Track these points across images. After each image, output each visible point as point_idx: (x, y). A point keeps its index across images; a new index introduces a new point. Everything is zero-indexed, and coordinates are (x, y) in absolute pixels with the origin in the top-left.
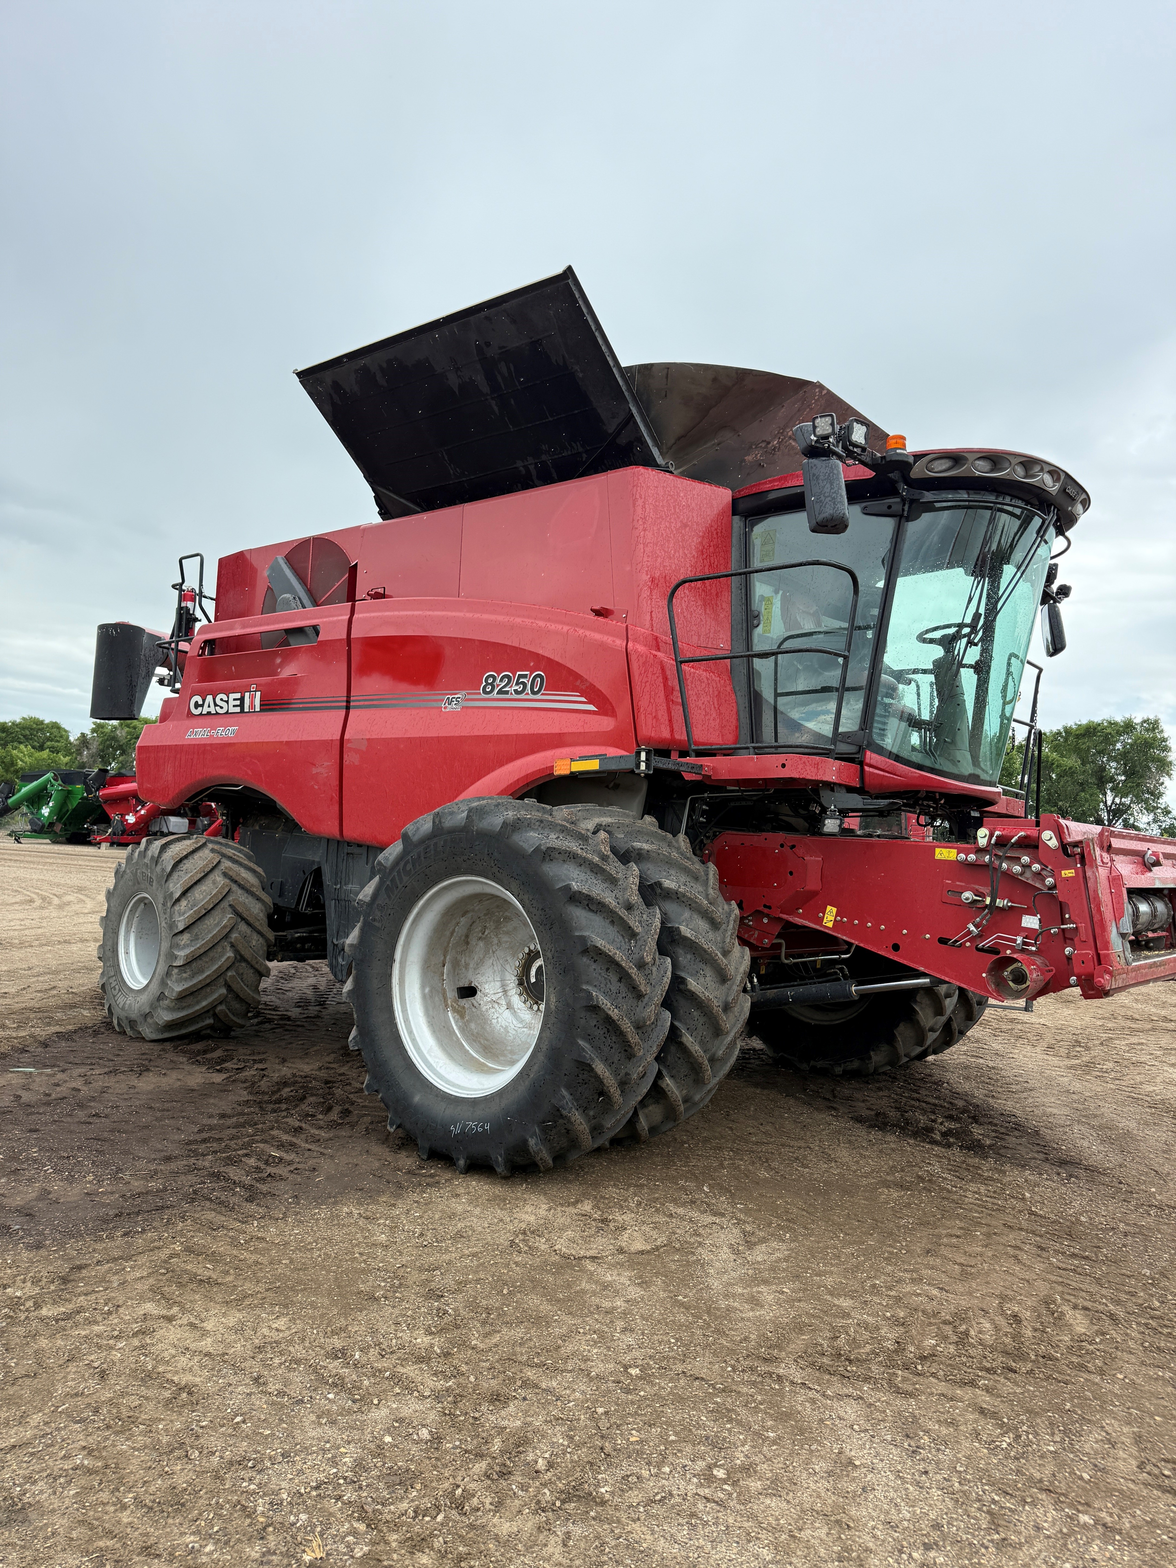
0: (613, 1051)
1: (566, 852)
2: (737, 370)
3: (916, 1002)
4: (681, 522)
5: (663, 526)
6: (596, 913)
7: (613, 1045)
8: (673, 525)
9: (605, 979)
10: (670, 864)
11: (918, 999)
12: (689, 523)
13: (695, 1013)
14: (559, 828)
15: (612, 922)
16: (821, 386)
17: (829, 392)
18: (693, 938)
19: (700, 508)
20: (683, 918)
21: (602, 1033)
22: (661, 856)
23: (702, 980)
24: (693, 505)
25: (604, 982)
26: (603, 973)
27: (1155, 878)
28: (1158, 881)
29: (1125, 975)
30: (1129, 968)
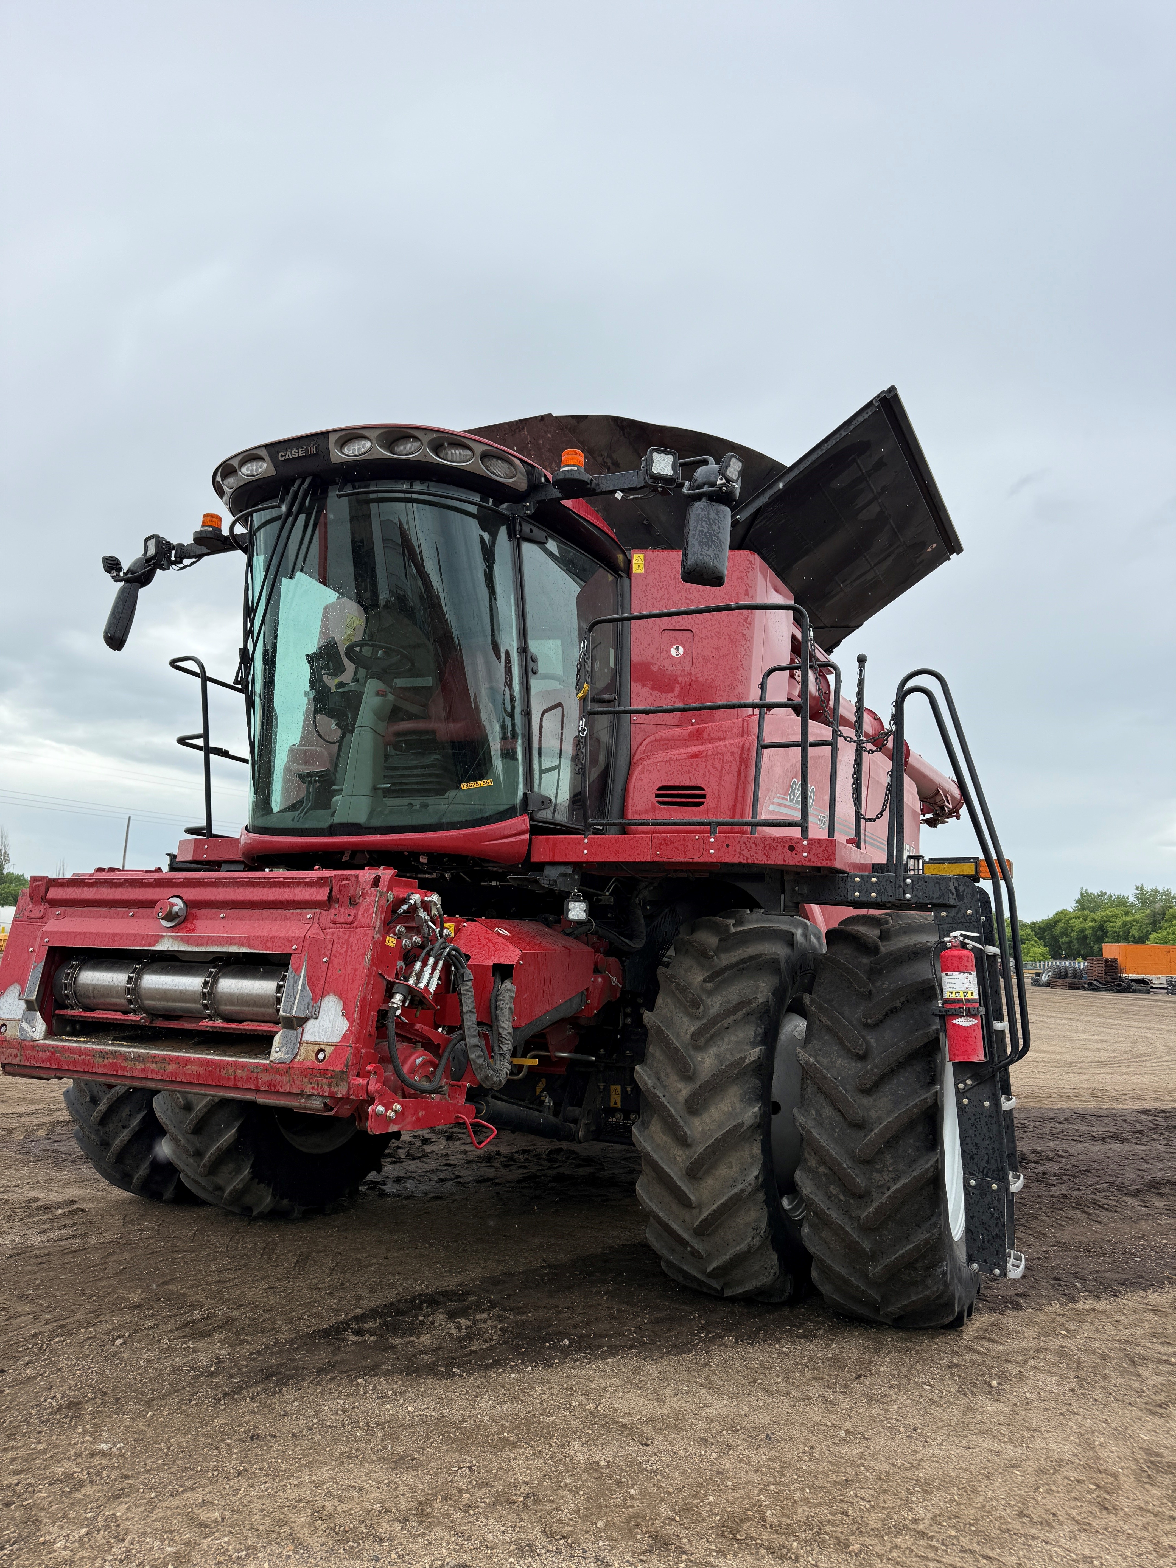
27: (163, 936)
28: (171, 941)
29: (16, 1051)
30: (27, 1043)
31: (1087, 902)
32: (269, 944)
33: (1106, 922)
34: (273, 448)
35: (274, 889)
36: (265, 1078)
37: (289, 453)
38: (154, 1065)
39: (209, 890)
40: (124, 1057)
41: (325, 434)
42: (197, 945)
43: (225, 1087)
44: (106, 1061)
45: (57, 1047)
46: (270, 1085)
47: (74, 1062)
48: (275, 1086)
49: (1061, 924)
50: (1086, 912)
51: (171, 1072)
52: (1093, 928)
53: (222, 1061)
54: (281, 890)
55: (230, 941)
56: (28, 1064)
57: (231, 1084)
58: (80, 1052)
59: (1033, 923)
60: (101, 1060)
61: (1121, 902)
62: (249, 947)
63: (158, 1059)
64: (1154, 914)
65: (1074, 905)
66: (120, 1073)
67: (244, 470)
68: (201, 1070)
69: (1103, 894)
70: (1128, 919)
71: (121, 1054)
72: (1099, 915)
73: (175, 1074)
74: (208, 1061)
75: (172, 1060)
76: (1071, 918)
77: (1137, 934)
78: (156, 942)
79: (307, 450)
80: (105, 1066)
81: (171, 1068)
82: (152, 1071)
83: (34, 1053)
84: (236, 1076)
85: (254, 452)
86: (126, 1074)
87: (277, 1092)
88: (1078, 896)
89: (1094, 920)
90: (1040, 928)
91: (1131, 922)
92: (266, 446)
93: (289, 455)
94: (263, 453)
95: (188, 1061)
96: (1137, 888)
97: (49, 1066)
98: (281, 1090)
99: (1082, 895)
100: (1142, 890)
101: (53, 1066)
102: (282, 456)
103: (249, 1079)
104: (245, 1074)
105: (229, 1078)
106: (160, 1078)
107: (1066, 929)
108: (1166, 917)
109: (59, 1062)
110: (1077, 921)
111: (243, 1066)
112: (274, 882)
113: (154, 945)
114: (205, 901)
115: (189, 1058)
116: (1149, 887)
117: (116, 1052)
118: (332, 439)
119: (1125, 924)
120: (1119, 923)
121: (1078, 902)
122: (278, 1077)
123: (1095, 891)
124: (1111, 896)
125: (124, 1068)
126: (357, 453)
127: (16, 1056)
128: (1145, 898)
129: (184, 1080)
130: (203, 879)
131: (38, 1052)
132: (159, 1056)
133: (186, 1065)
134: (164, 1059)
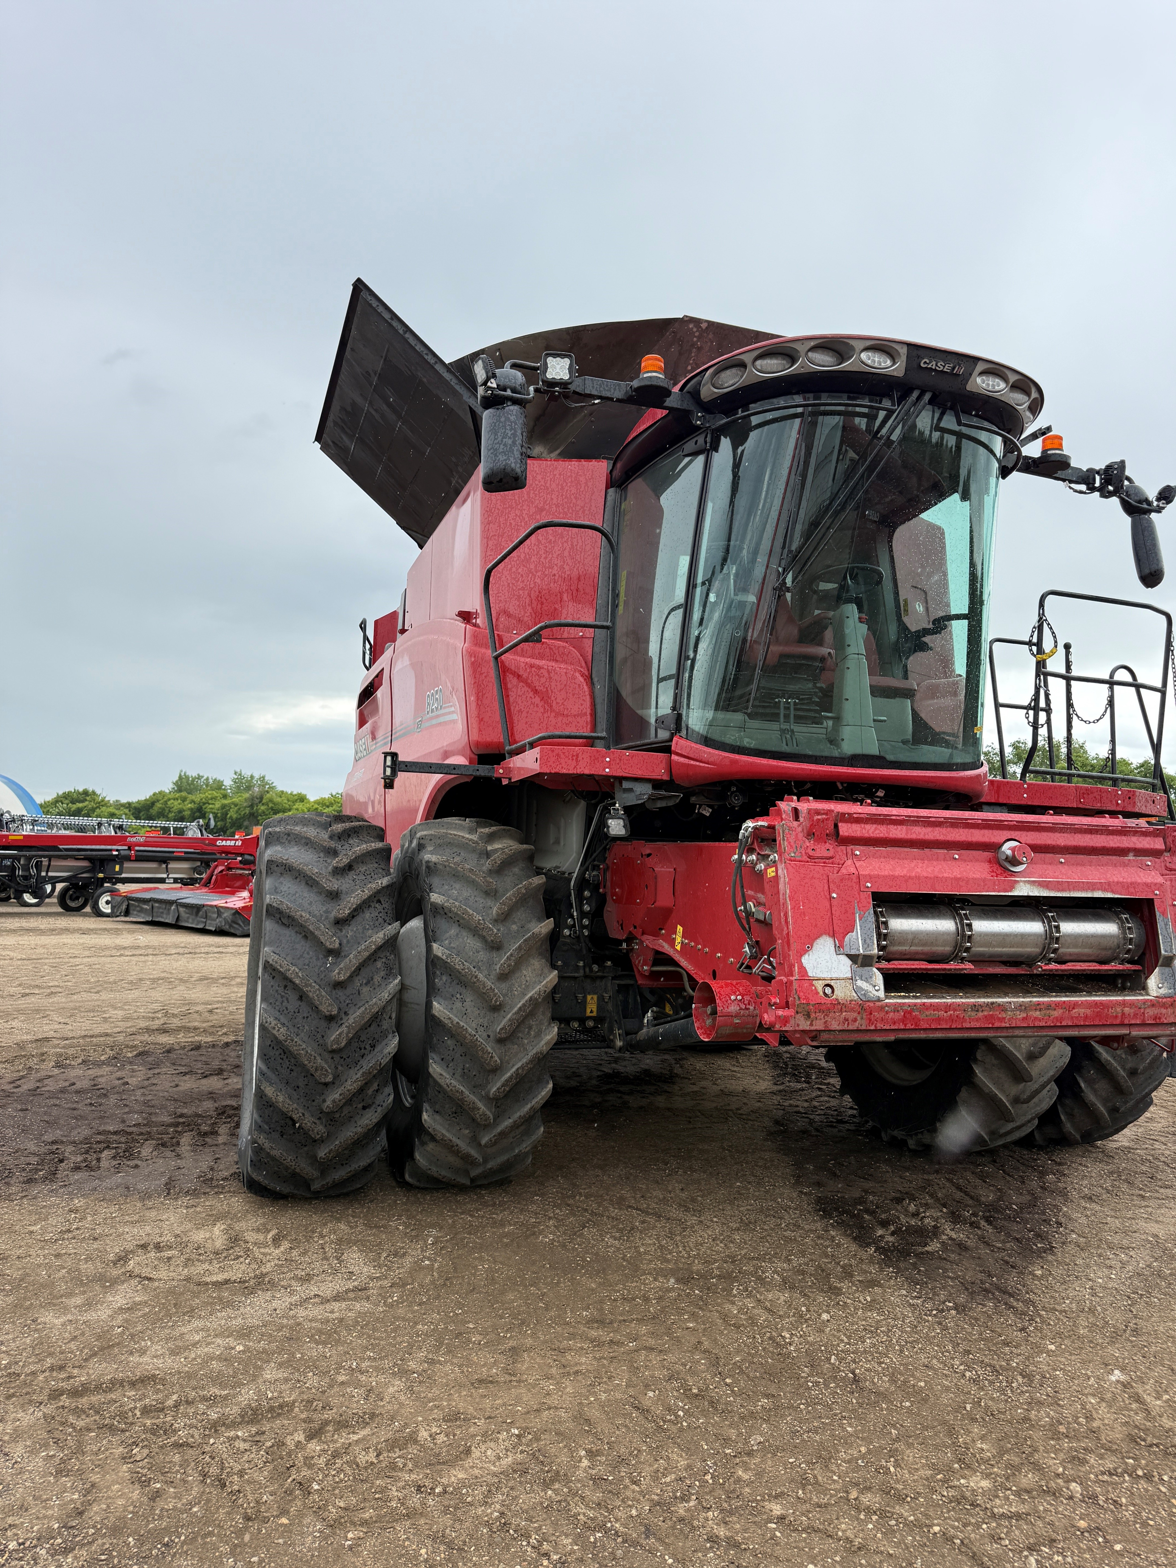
0: (294, 1074)
1: (282, 864)
2: (568, 330)
3: (976, 1060)
4: (536, 507)
5: (512, 515)
6: (289, 927)
7: (293, 1068)
8: (525, 512)
9: (282, 997)
10: (458, 876)
11: (979, 1055)
12: (547, 507)
13: (449, 1042)
14: (303, 841)
15: (306, 937)
16: (692, 320)
17: (711, 324)
18: (444, 957)
19: (562, 488)
20: (447, 935)
21: (277, 1053)
22: (448, 868)
23: (458, 1004)
24: (554, 486)
25: (280, 999)
26: (281, 990)
27: (1018, 882)
28: (1028, 886)
29: (855, 1015)
30: (872, 1005)
31: (185, 785)
32: (1132, 890)
33: (204, 804)
34: (916, 350)
35: (1111, 837)
36: (1151, 1012)
37: (934, 363)
38: (1038, 1013)
39: (1045, 834)
40: (1002, 1008)
41: (976, 360)
42: (1059, 890)
43: (1112, 1025)
44: (980, 1014)
45: (915, 1005)
46: (1155, 1019)
47: (939, 1020)
48: (1160, 1018)
49: (158, 805)
50: (184, 794)
51: (1057, 1018)
52: (191, 809)
53: (1111, 1001)
54: (1118, 838)
55: (1093, 887)
56: (872, 1028)
57: (1118, 1021)
58: (947, 1007)
59: (129, 804)
60: (973, 1014)
61: (218, 785)
62: (1113, 892)
63: (1042, 1007)
64: (252, 798)
65: (171, 786)
66: (996, 1025)
67: (864, 356)
68: (1088, 1012)
69: (199, 777)
70: (226, 802)
71: (999, 1005)
72: (197, 797)
73: (1061, 1019)
74: (1096, 1003)
75: (1058, 1005)
76: (169, 800)
77: (235, 816)
78: (1012, 888)
79: (954, 368)
80: (978, 1020)
81: (1056, 1014)
82: (1036, 1018)
83: (882, 1014)
84: (1123, 1014)
85: (894, 345)
86: (1003, 1025)
87: (1163, 1024)
88: (176, 778)
89: (193, 802)
90: (135, 808)
91: (229, 805)
92: (910, 346)
93: (933, 365)
94: (903, 351)
95: (1075, 1005)
96: (236, 773)
97: (902, 1027)
98: (1165, 1022)
99: (180, 777)
100: (240, 775)
101: (909, 1026)
102: (925, 363)
103: (1135, 1015)
104: (1132, 1011)
105: (1116, 1017)
106: (1044, 1024)
107: (164, 809)
108: (264, 801)
109: (916, 1020)
110: (176, 803)
111: (1132, 1004)
112: (1113, 830)
113: (1011, 891)
114: (1045, 845)
115: (1077, 1002)
116: (247, 773)
117: (992, 1003)
118: (980, 367)
119: (223, 806)
120: (218, 805)
121: (175, 784)
122: (1164, 1011)
123: (192, 773)
124: (207, 779)
125: (1002, 1020)
126: (990, 388)
127: (855, 1020)
128: (243, 784)
129: (1070, 1024)
130: (1039, 823)
131: (887, 1012)
132: (1043, 1003)
133: (1074, 1008)
134: (1049, 1006)
